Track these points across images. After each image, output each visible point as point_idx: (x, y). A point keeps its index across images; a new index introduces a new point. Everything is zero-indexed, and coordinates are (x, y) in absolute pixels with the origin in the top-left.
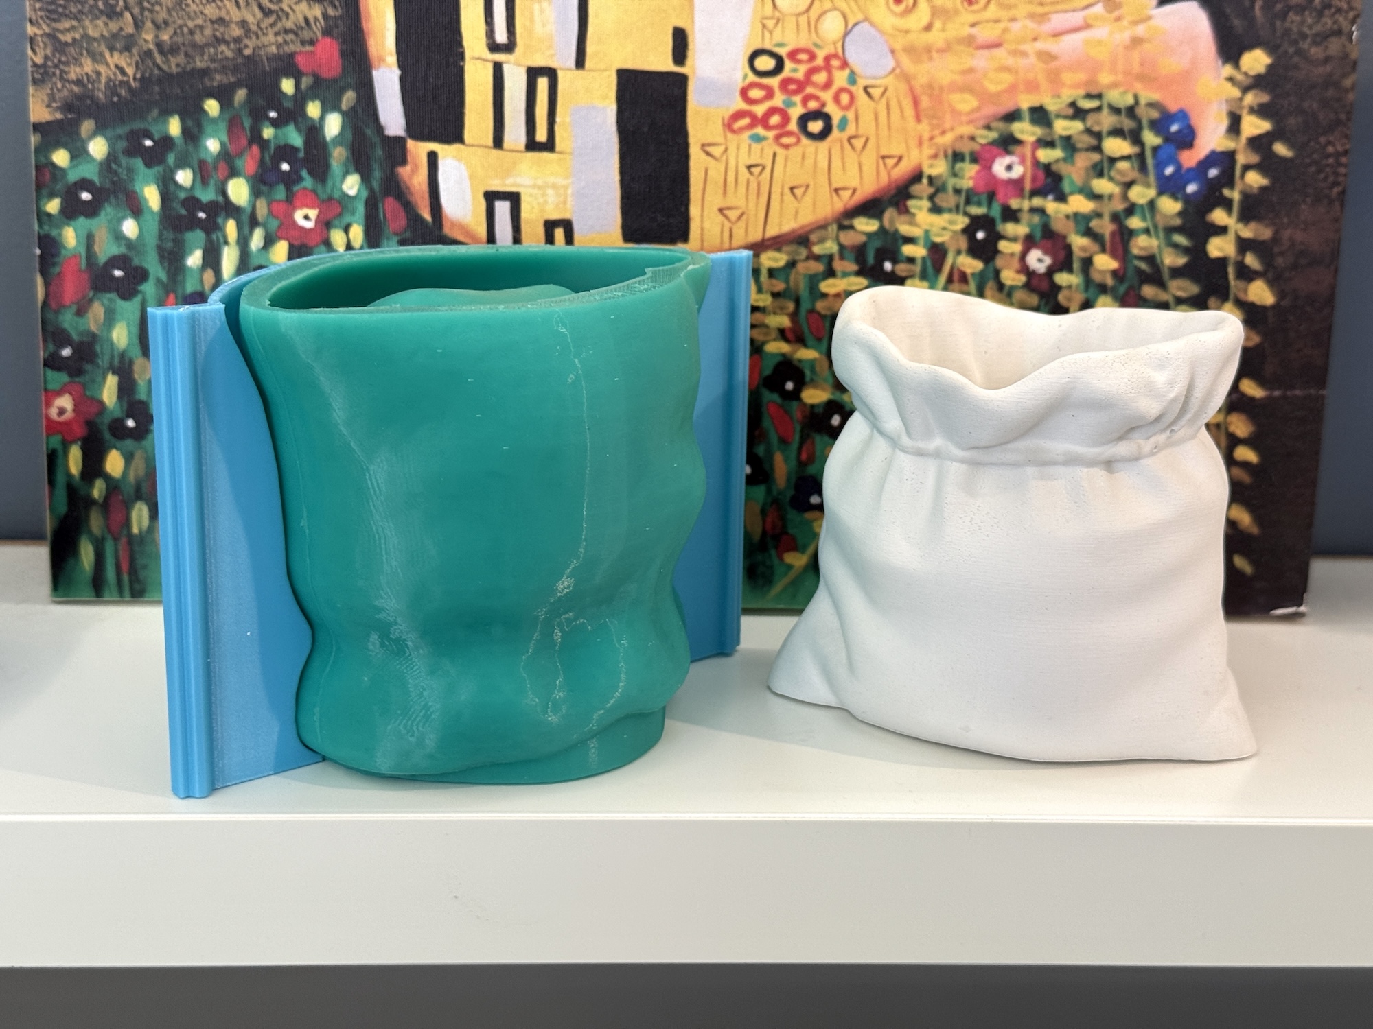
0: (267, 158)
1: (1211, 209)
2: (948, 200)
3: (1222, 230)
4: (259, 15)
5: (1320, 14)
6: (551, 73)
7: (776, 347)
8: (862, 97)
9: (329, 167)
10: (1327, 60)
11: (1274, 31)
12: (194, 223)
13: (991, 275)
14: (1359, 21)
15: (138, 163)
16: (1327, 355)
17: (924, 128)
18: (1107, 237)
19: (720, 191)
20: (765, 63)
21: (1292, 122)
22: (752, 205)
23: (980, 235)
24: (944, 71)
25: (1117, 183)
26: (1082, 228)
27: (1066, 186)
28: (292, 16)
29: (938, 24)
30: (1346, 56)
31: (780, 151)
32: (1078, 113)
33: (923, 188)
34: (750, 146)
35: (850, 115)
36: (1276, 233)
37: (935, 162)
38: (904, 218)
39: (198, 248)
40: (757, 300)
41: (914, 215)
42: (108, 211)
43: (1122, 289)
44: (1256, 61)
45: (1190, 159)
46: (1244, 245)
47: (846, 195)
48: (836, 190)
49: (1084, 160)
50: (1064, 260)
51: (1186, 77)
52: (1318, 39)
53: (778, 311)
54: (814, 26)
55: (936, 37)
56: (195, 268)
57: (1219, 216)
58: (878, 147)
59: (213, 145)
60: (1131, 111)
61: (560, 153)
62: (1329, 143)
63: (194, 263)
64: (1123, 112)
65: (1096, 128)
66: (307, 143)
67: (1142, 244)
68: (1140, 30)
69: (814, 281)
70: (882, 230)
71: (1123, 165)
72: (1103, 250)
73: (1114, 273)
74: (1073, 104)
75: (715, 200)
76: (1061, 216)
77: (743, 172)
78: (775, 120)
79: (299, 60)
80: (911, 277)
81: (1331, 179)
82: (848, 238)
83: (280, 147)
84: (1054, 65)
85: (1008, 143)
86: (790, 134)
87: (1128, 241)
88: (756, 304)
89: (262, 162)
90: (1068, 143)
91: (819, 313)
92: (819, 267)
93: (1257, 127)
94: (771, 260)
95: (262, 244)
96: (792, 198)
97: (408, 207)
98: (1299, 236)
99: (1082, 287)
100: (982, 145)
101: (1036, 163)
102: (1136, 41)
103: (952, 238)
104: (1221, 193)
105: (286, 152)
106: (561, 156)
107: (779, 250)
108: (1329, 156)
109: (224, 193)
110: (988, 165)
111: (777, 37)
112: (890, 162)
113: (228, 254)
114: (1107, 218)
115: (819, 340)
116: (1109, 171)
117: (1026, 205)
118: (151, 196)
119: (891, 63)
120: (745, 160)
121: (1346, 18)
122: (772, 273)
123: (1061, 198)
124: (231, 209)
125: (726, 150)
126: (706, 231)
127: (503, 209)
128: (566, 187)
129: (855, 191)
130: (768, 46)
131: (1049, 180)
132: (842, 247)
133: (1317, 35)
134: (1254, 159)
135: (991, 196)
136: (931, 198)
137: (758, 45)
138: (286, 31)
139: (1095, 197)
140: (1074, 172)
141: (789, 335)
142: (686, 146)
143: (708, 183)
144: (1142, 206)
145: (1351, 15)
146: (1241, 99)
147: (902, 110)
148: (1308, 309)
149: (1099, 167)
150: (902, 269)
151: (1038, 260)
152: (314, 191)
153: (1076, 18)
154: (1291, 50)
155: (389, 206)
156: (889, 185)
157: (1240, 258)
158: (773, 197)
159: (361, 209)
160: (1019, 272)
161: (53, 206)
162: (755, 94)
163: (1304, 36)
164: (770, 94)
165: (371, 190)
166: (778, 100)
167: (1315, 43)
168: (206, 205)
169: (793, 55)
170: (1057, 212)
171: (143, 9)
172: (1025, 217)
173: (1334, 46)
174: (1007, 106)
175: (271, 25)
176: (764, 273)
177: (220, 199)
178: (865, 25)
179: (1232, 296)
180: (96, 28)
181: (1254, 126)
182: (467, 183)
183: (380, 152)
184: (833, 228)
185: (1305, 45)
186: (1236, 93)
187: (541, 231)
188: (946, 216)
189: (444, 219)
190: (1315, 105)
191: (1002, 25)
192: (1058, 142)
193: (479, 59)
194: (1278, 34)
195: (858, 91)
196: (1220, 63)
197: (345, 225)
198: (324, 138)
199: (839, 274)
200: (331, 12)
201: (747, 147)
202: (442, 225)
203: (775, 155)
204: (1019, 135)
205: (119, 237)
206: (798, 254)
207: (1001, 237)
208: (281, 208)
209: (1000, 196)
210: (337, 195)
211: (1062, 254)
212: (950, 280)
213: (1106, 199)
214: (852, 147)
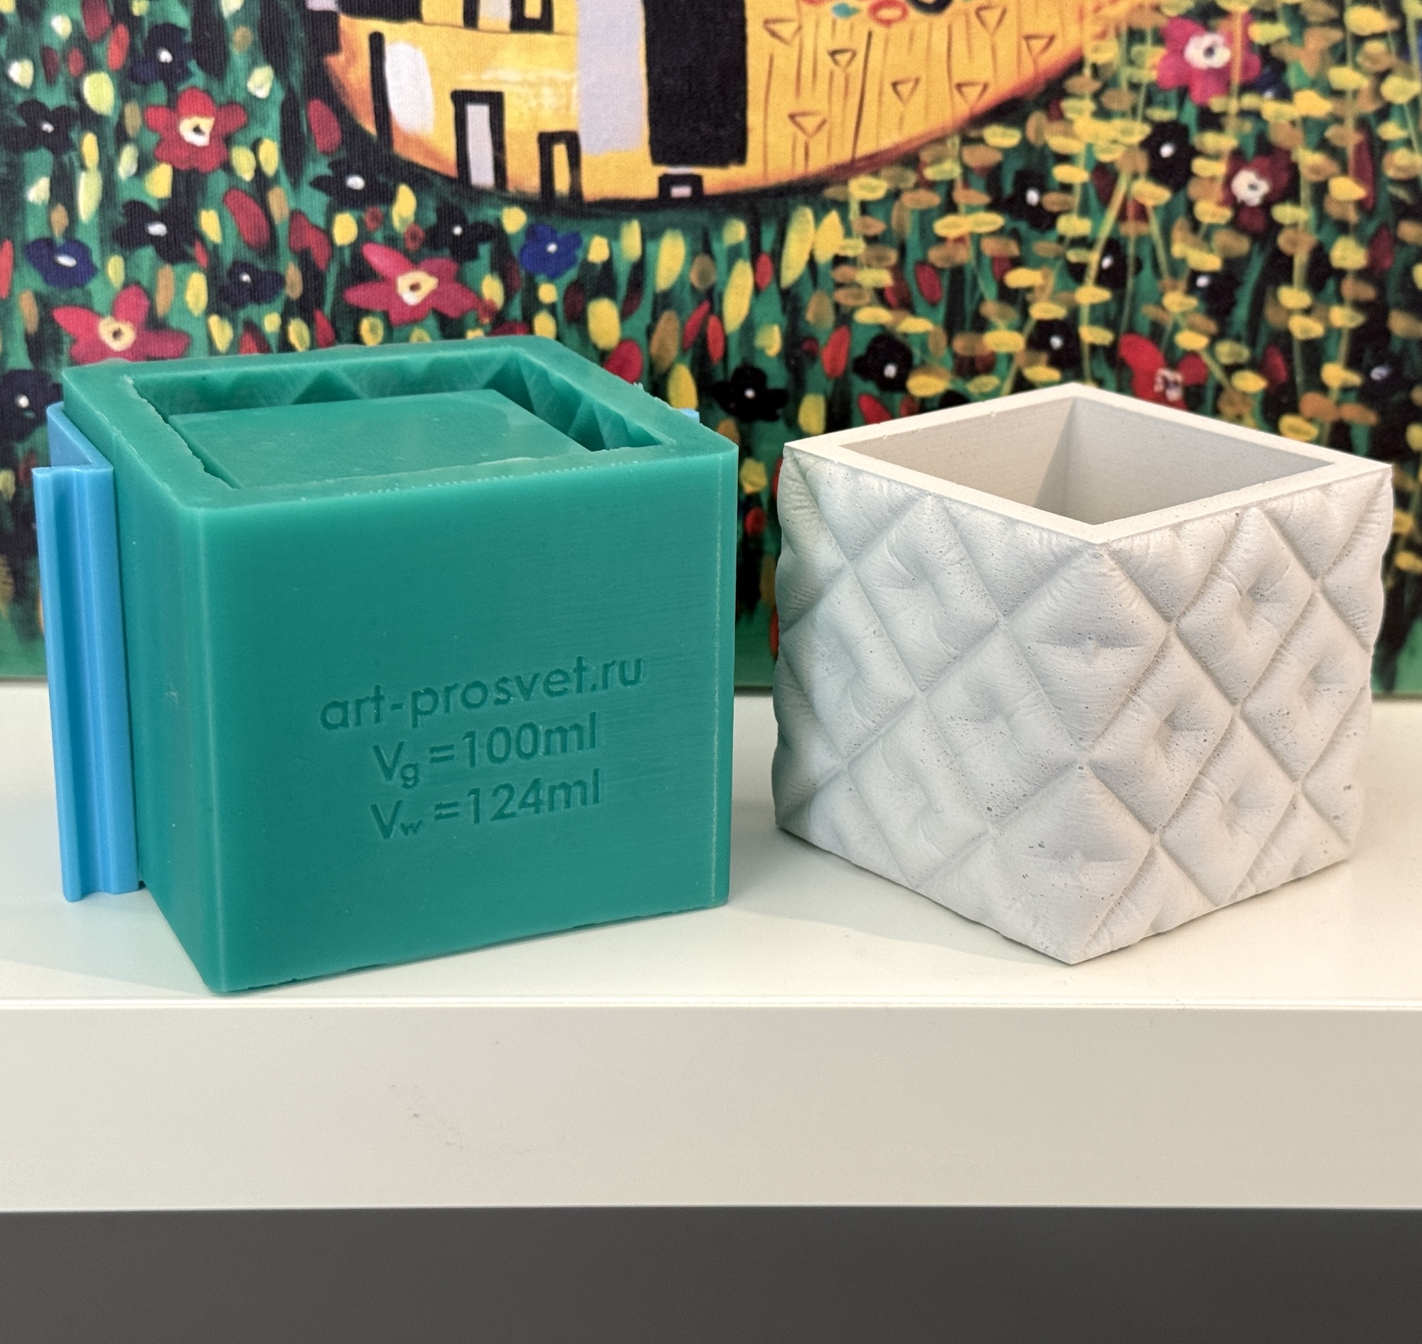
0: (139, 44)
2: (1120, 99)
7: (871, 315)
9: (229, 55)
12: (35, 139)
13: (1182, 207)
18: (1350, 152)
19: (792, 88)
22: (837, 109)
23: (1167, 151)
25: (1366, 73)
26: (1314, 138)
27: (1292, 78)
31: (879, 31)
33: (1084, 82)
34: (834, 23)
37: (1103, 43)
38: (1057, 126)
39: (44, 174)
40: (843, 248)
41: (1071, 122)
43: (1371, 228)
47: (972, 93)
48: (960, 87)
49: (1318, 40)
50: (1287, 186)
53: (874, 263)
56: (40, 203)
58: (1020, 24)
59: (60, 26)
61: (561, 34)
63: (38, 197)
66: (196, 21)
67: (1401, 162)
69: (925, 219)
70: (1025, 144)
71: (1374, 47)
72: (1344, 171)
73: (1360, 204)
75: (783, 102)
76: (1284, 121)
77: (825, 59)
80: (1067, 212)
82: (978, 157)
83: (156, 27)
85: (1208, 15)
86: (891, 4)
87: (1381, 157)
88: (842, 253)
89: (132, 49)
90: (1296, 15)
91: (933, 267)
92: (934, 199)
94: (864, 188)
95: (134, 169)
96: (894, 95)
97: (342, 113)
99: (1313, 223)
100: (1171, 18)
101: (1249, 44)
103: (1126, 155)
105: (166, 34)
106: (563, 38)
107: (876, 174)
109: (79, 95)
110: (1179, 47)
112: (1037, 45)
113: (86, 184)
114: (1350, 123)
115: (933, 304)
116: (1354, 55)
117: (1233, 105)
120: (827, 43)
122: (865, 207)
123: (1285, 95)
124: (89, 119)
125: (800, 28)
126: (771, 150)
127: (478, 115)
128: (568, 85)
129: (985, 87)
131: (1267, 70)
132: (966, 170)
135: (1183, 93)
136: (1096, 96)
139: (1336, 94)
140: (1304, 57)
141: (890, 298)
142: (742, 22)
143: (774, 76)
144: (1401, 107)
149: (1341, 49)
150: (1053, 201)
151: (1252, 188)
152: (207, 92)
155: (315, 113)
156: (1036, 78)
158: (868, 97)
159: (274, 117)
160: (1223, 203)
165: (289, 90)
168: (53, 111)
170: (1278, 116)
172: (1232, 123)
176: (854, 209)
177: (74, 103)
182: (426, 79)
183: (303, 35)
184: (954, 142)
187: (533, 149)
188: (1118, 123)
189: (394, 132)
192: (1281, 14)
197: (252, 141)
198: (220, 13)
199: (962, 208)
201: (830, 24)
202: (392, 141)
203: (870, 35)
204: (1224, 4)
206: (903, 179)
207: (1195, 153)
208: (163, 115)
209: (1196, 94)
210: (240, 97)
211: (1285, 177)
212: (1122, 216)
213: (1349, 96)
214: (983, 23)
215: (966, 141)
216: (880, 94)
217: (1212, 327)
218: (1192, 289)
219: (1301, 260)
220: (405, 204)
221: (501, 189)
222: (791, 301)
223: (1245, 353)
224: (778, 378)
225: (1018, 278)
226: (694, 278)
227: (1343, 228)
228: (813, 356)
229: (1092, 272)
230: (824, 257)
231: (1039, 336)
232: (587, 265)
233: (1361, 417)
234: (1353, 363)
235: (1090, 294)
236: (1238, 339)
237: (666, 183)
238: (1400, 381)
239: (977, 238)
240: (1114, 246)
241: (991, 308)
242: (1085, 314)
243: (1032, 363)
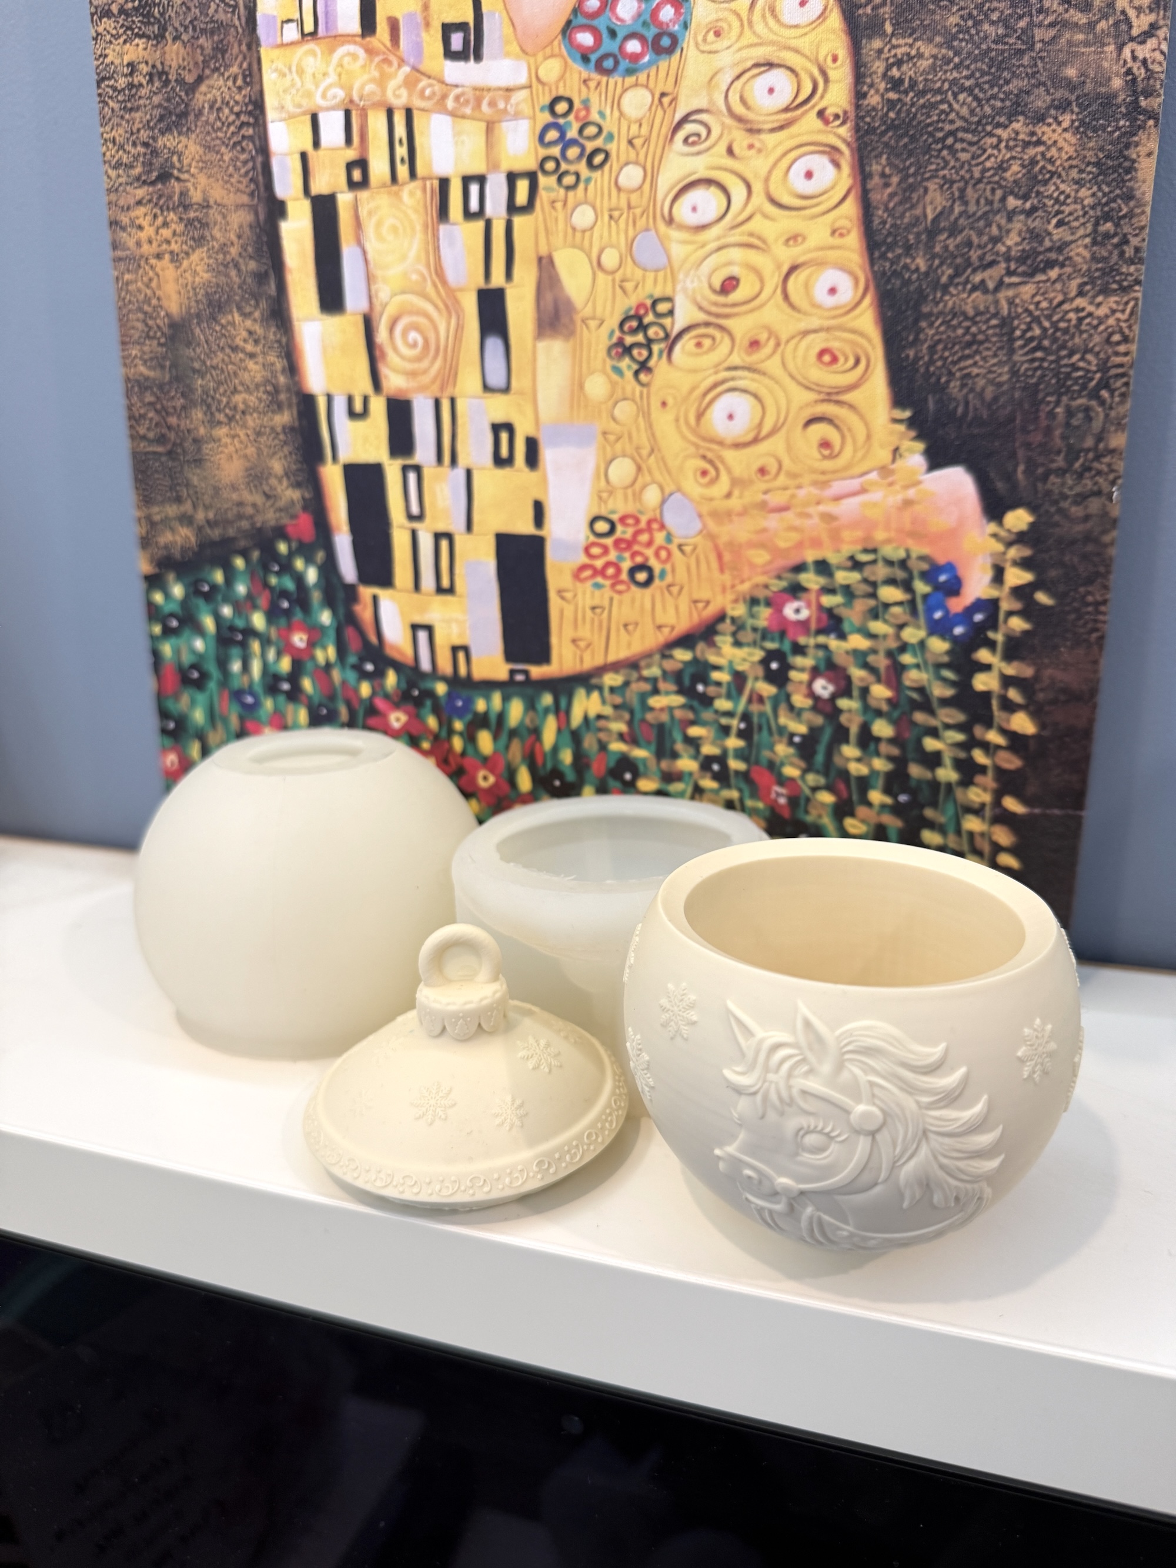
0: (274, 599)
1: (976, 648)
2: (747, 636)
3: (987, 668)
4: (264, 499)
5: (1080, 476)
6: (449, 536)
7: (617, 746)
8: (676, 553)
9: (311, 605)
10: (1087, 518)
11: (1036, 492)
12: (234, 642)
13: (783, 697)
14: (1120, 481)
15: (201, 603)
16: (1084, 781)
17: (727, 578)
18: (883, 670)
20: (602, 527)
21: (1053, 573)
22: (596, 637)
23: (774, 666)
24: (741, 531)
25: (891, 625)
26: (860, 662)
27: (846, 627)
28: (284, 499)
29: (736, 492)
30: (1104, 514)
31: (616, 597)
32: (856, 565)
33: (727, 626)
35: (668, 567)
36: (1038, 672)
38: (713, 650)
39: (239, 659)
40: (602, 710)
41: (719, 648)
42: (187, 633)
43: (896, 714)
44: (1019, 519)
45: (957, 605)
46: (1007, 681)
47: (666, 631)
48: (659, 627)
49: (861, 605)
50: (845, 688)
51: (953, 534)
52: (1079, 499)
53: (618, 719)
54: (638, 496)
55: (735, 503)
56: (237, 672)
57: (983, 655)
59: (241, 589)
60: (903, 564)
62: (1089, 593)
63: (236, 669)
64: (896, 566)
65: (872, 578)
66: (297, 588)
67: (914, 677)
68: (911, 493)
69: (643, 697)
70: (695, 659)
71: (896, 610)
72: (879, 681)
73: (889, 701)
74: (852, 558)
75: (568, 633)
76: (842, 651)
78: (611, 571)
79: (290, 530)
80: (719, 696)
81: (1090, 626)
82: (669, 665)
83: (281, 590)
84: (835, 524)
85: (796, 590)
86: (622, 582)
87: (901, 674)
88: (601, 713)
89: (271, 601)
90: (848, 591)
91: (648, 723)
92: (646, 687)
93: (1018, 577)
94: (611, 680)
95: (275, 657)
98: (1060, 676)
99: (861, 710)
100: (775, 592)
102: (908, 503)
103: (751, 667)
104: (986, 635)
105: (284, 594)
108: (1088, 604)
109: (250, 622)
110: (780, 608)
111: (611, 505)
112: (701, 605)
113: (255, 663)
114: (882, 654)
115: (649, 742)
116: (884, 614)
117: (812, 641)
118: (209, 623)
119: (698, 525)
120: (589, 602)
121: (1106, 480)
122: (612, 690)
123: (842, 636)
124: (255, 633)
127: (422, 636)
130: (604, 512)
131: (832, 622)
132: (665, 673)
133: (1078, 495)
134: (1017, 606)
135: (783, 634)
136: (734, 634)
137: (595, 511)
138: (280, 510)
139: (872, 636)
140: (853, 615)
141: (627, 738)
144: (913, 645)
145: (1111, 477)
146: (1004, 553)
147: (708, 563)
148: (1067, 739)
149: (875, 611)
150: (712, 690)
151: (823, 688)
152: (304, 622)
153: (855, 484)
154: (1053, 509)
157: (1002, 692)
159: (332, 635)
160: (808, 696)
161: (157, 629)
162: (595, 551)
163: (1065, 497)
164: (606, 550)
165: (338, 622)
166: (613, 556)
167: (1076, 503)
168: (240, 629)
169: (623, 519)
170: (838, 648)
171: (197, 499)
172: (811, 651)
173: (1094, 505)
174: (794, 560)
175: (272, 505)
176: (607, 690)
177: (249, 626)
178: (678, 495)
179: (995, 724)
180: (172, 510)
181: (1016, 577)
183: (342, 595)
184: (657, 657)
185: (1065, 504)
186: (1000, 547)
188: (746, 650)
190: (1076, 560)
191: (789, 492)
192: (839, 590)
193: (401, 527)
194: (1040, 495)
195: (674, 548)
196: (984, 521)
197: (323, 646)
198: (307, 584)
199: (663, 692)
200: (307, 495)
203: (611, 599)
204: (805, 584)
205: (193, 651)
206: (631, 676)
207: (791, 667)
209: (790, 634)
210: (317, 624)
211: (843, 683)
212: (750, 701)
213: (881, 639)
214: (670, 593)
215: (664, 656)
216: (618, 630)
217: (803, 764)
218: (791, 743)
219: (854, 730)
220: (391, 679)
221: (435, 674)
222: (576, 737)
223: (822, 781)
224: (571, 776)
225: (694, 731)
226: (528, 721)
227: (879, 713)
228: (587, 766)
229: (734, 731)
230: (592, 714)
231: (706, 763)
232: (476, 714)
233: (893, 823)
234: (887, 790)
235: (733, 743)
236: (818, 772)
237: (512, 672)
238: (916, 804)
239: (671, 709)
240: (746, 717)
241: (679, 746)
242: (731, 753)
243: (703, 777)
